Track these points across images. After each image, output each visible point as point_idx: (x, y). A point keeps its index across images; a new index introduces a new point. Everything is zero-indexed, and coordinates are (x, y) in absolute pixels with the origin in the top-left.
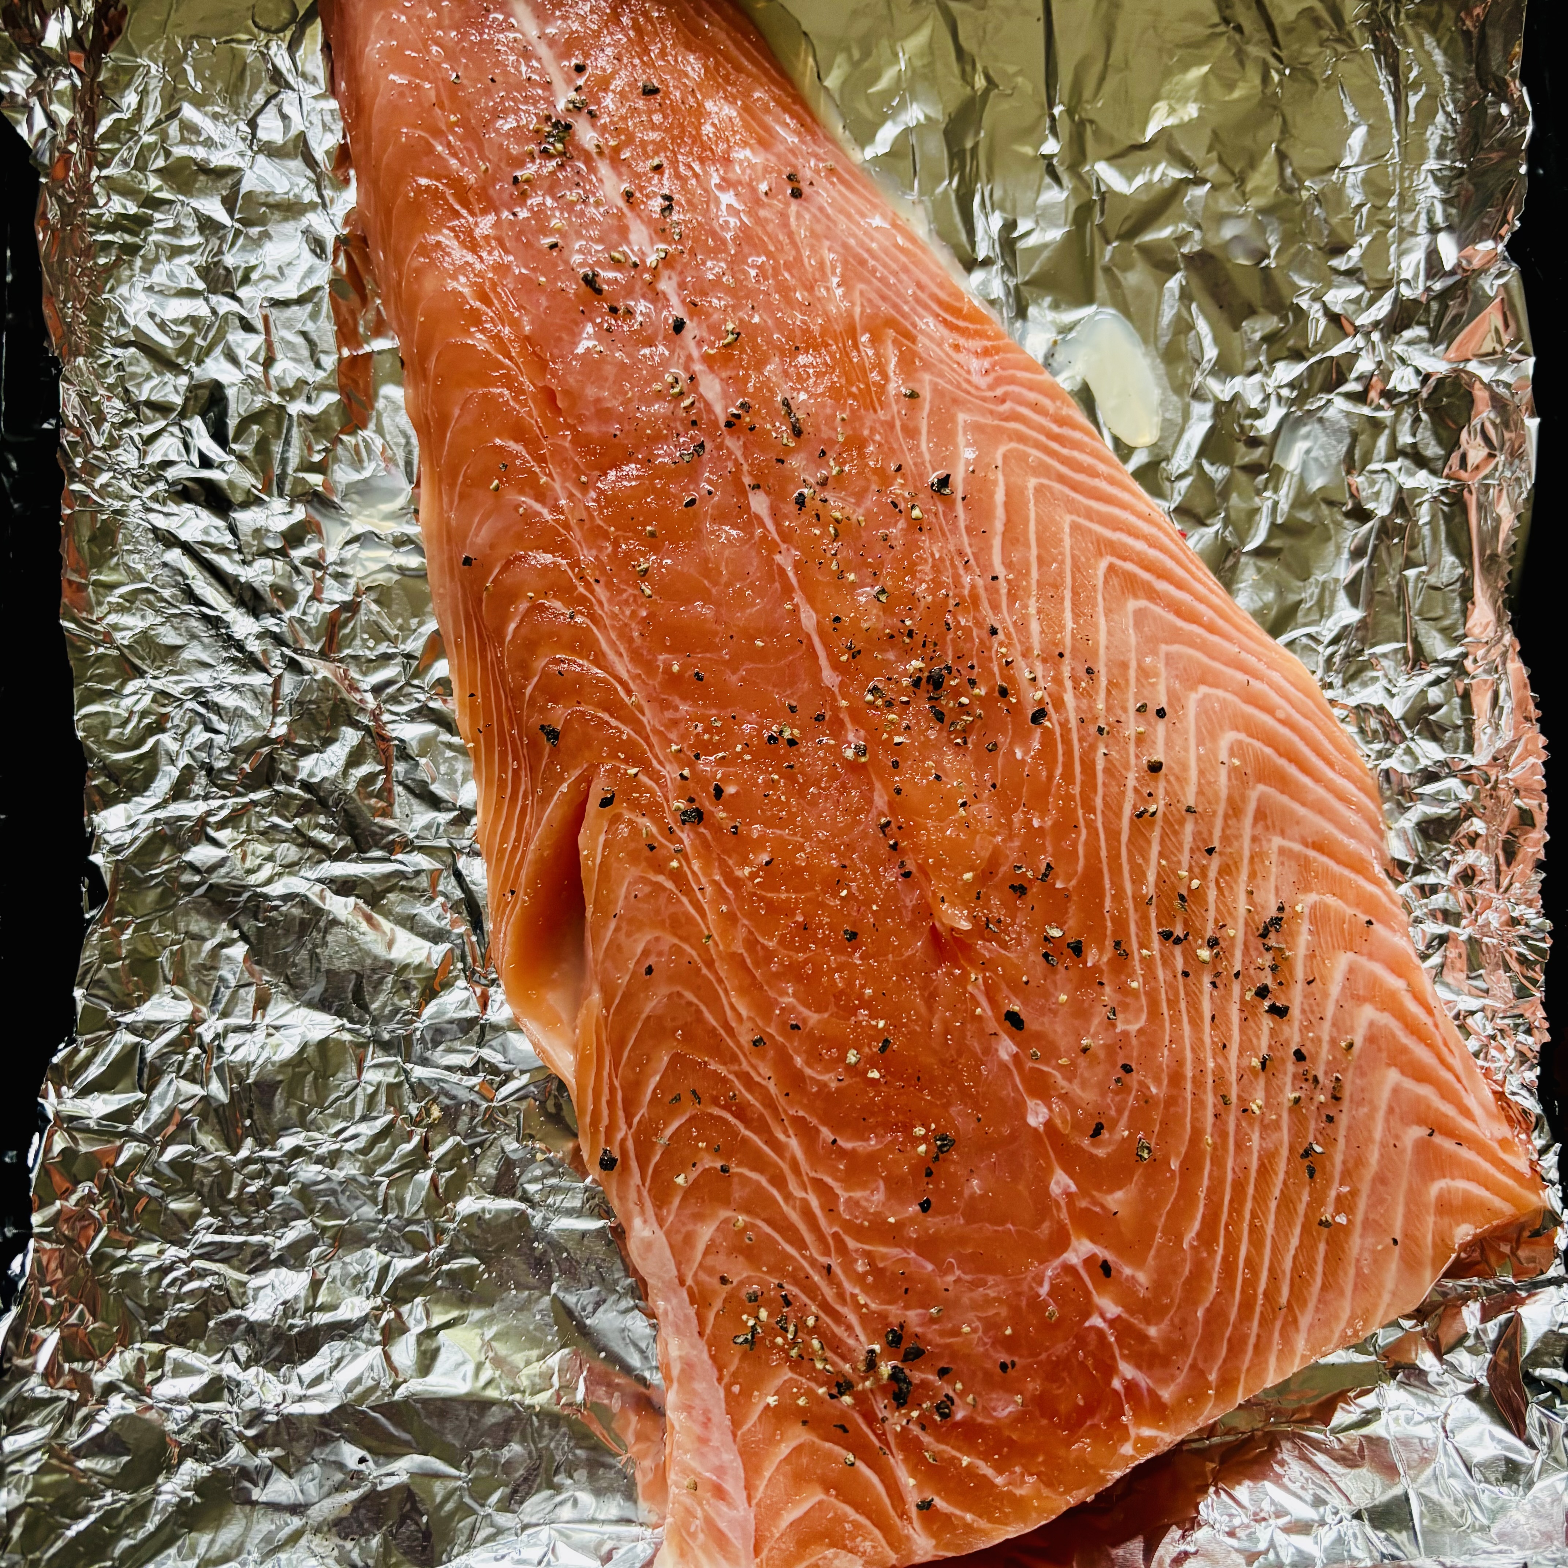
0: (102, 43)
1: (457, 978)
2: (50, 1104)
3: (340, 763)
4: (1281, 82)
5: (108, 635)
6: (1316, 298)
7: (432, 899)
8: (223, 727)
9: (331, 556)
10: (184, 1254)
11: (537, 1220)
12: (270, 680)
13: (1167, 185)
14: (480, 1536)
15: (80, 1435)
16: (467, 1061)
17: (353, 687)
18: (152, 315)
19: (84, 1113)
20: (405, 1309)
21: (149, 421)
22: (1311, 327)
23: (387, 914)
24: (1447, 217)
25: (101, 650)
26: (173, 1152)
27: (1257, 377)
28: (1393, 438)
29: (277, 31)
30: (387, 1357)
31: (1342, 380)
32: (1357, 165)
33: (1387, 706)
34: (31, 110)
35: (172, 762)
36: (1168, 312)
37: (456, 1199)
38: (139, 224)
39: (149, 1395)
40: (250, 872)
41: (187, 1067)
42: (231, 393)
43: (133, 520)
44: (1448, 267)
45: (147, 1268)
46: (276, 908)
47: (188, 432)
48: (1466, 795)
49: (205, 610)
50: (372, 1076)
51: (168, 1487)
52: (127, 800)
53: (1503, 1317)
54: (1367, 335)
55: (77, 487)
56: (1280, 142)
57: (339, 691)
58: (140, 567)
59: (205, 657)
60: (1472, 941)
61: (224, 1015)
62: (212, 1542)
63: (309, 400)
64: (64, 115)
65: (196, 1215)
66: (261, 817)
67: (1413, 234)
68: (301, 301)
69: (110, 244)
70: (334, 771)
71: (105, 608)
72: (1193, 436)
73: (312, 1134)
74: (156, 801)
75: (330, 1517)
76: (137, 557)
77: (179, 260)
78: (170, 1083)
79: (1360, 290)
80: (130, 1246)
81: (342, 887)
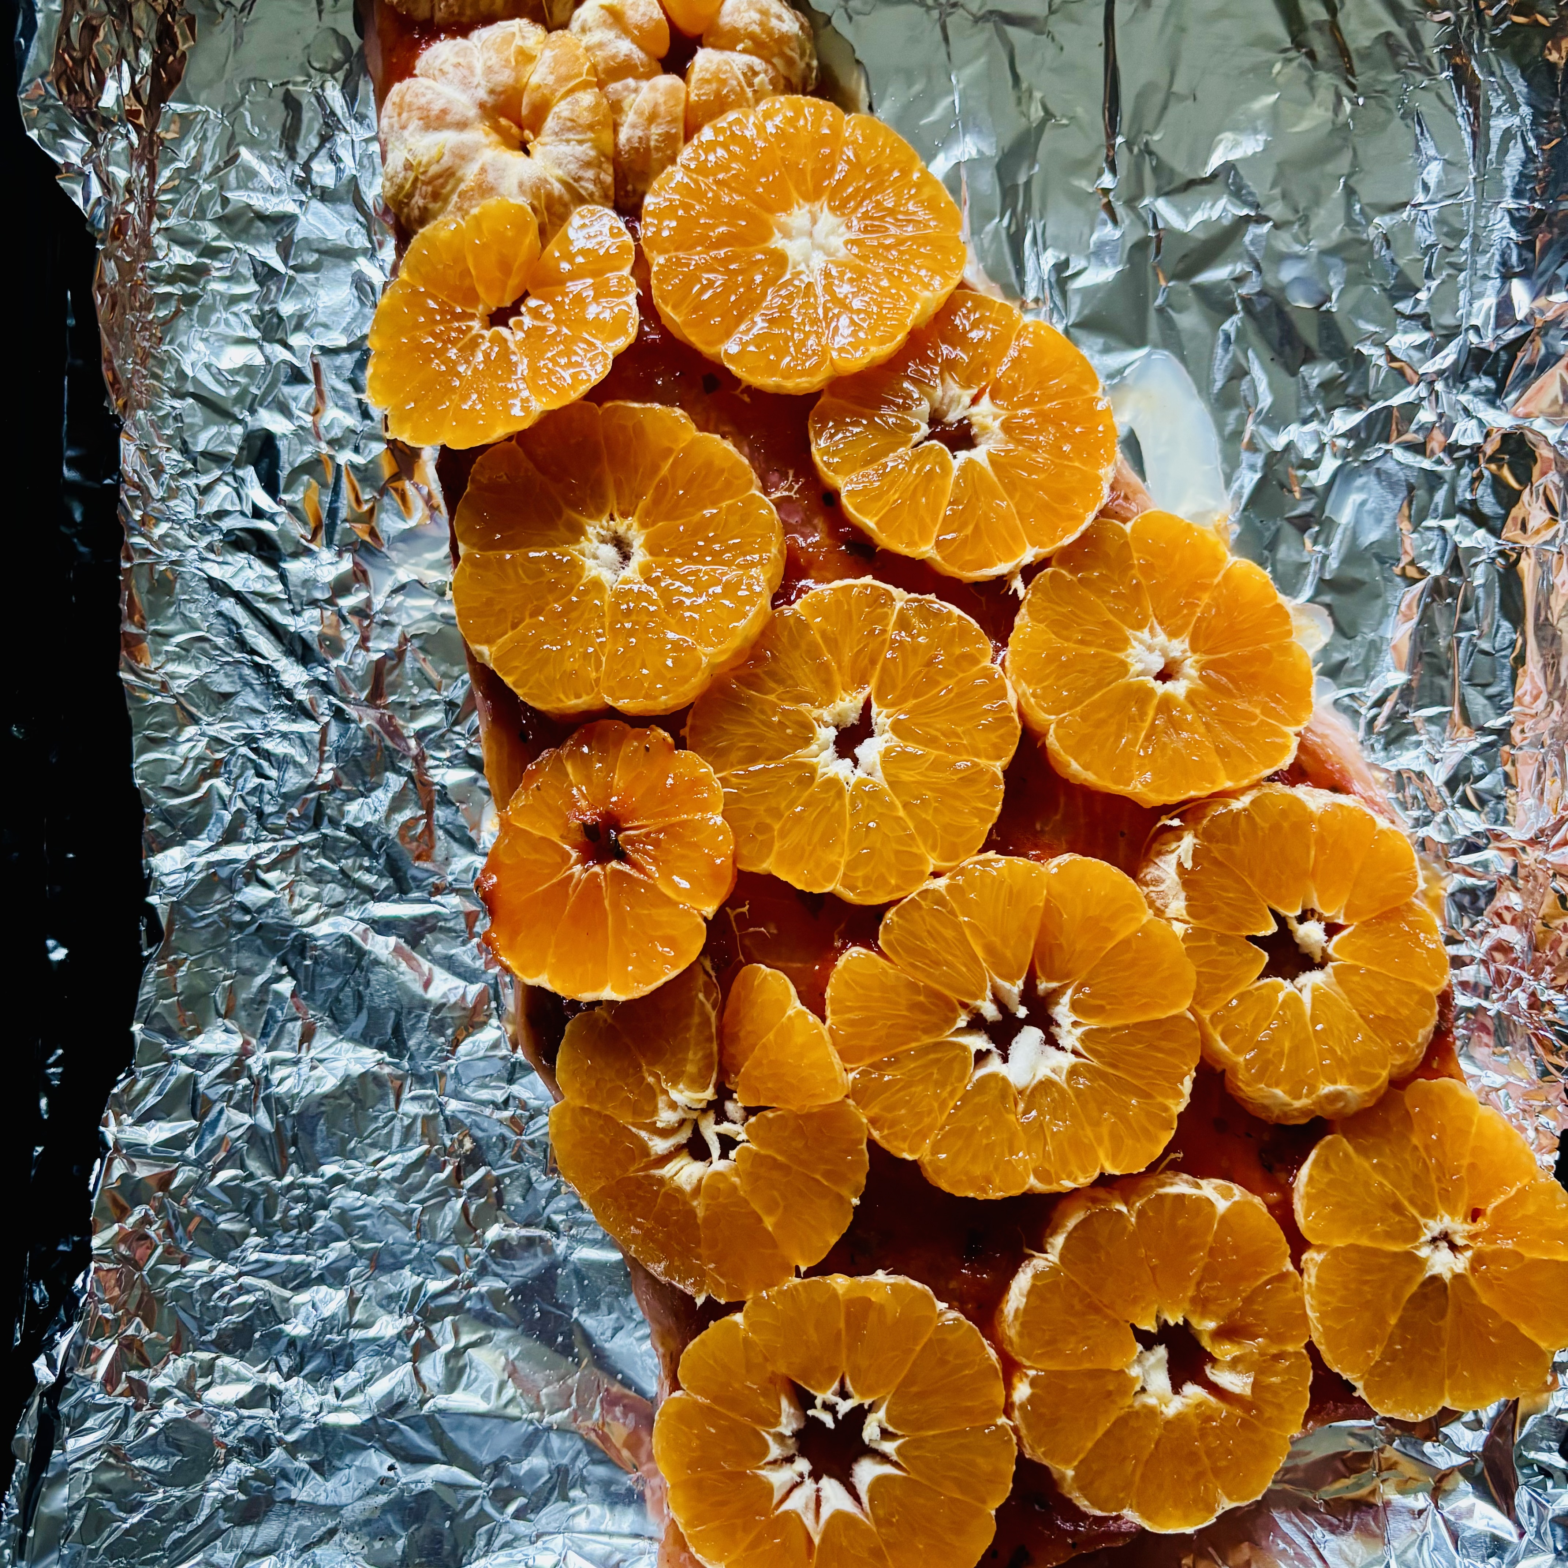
0: (161, 94)
1: (489, 1016)
2: (110, 1132)
3: (383, 809)
4: (1353, 112)
5: (164, 684)
6: (1381, 343)
7: (468, 940)
8: (273, 773)
9: (378, 603)
10: (233, 1270)
11: (561, 1246)
12: (317, 728)
13: (1226, 222)
14: (497, 1543)
15: (137, 1436)
16: (500, 1096)
17: (397, 734)
18: (208, 366)
19: (142, 1141)
20: (435, 1328)
21: (206, 471)
22: (1373, 372)
23: (427, 953)
24: (1521, 261)
25: (158, 699)
26: (223, 1176)
27: (1314, 425)
28: (1453, 492)
29: (332, 72)
30: (417, 1373)
31: (1402, 429)
32: (1431, 202)
33: (1428, 772)
34: (86, 178)
35: (225, 807)
36: (1221, 362)
37: (485, 1225)
38: (198, 272)
39: (199, 1401)
40: (297, 912)
41: (237, 1097)
42: (282, 445)
43: (187, 570)
44: (1520, 316)
45: (199, 1282)
46: (320, 948)
47: (241, 481)
49: (257, 659)
50: (410, 1108)
51: (216, 1485)
52: (182, 843)
54: (1432, 383)
55: (137, 540)
56: (1349, 176)
57: (382, 739)
58: (196, 616)
59: (257, 704)
60: (1501, 1018)
61: (272, 1047)
62: (255, 1535)
63: (357, 450)
64: (121, 175)
65: (245, 1235)
66: (309, 858)
67: (1485, 277)
68: (349, 349)
69: (170, 295)
70: (377, 817)
71: (162, 658)
72: (1242, 487)
73: (352, 1162)
74: (208, 844)
75: (362, 1518)
76: (192, 606)
77: (235, 309)
78: (221, 1112)
79: (1426, 336)
80: (184, 1263)
81: (383, 926)
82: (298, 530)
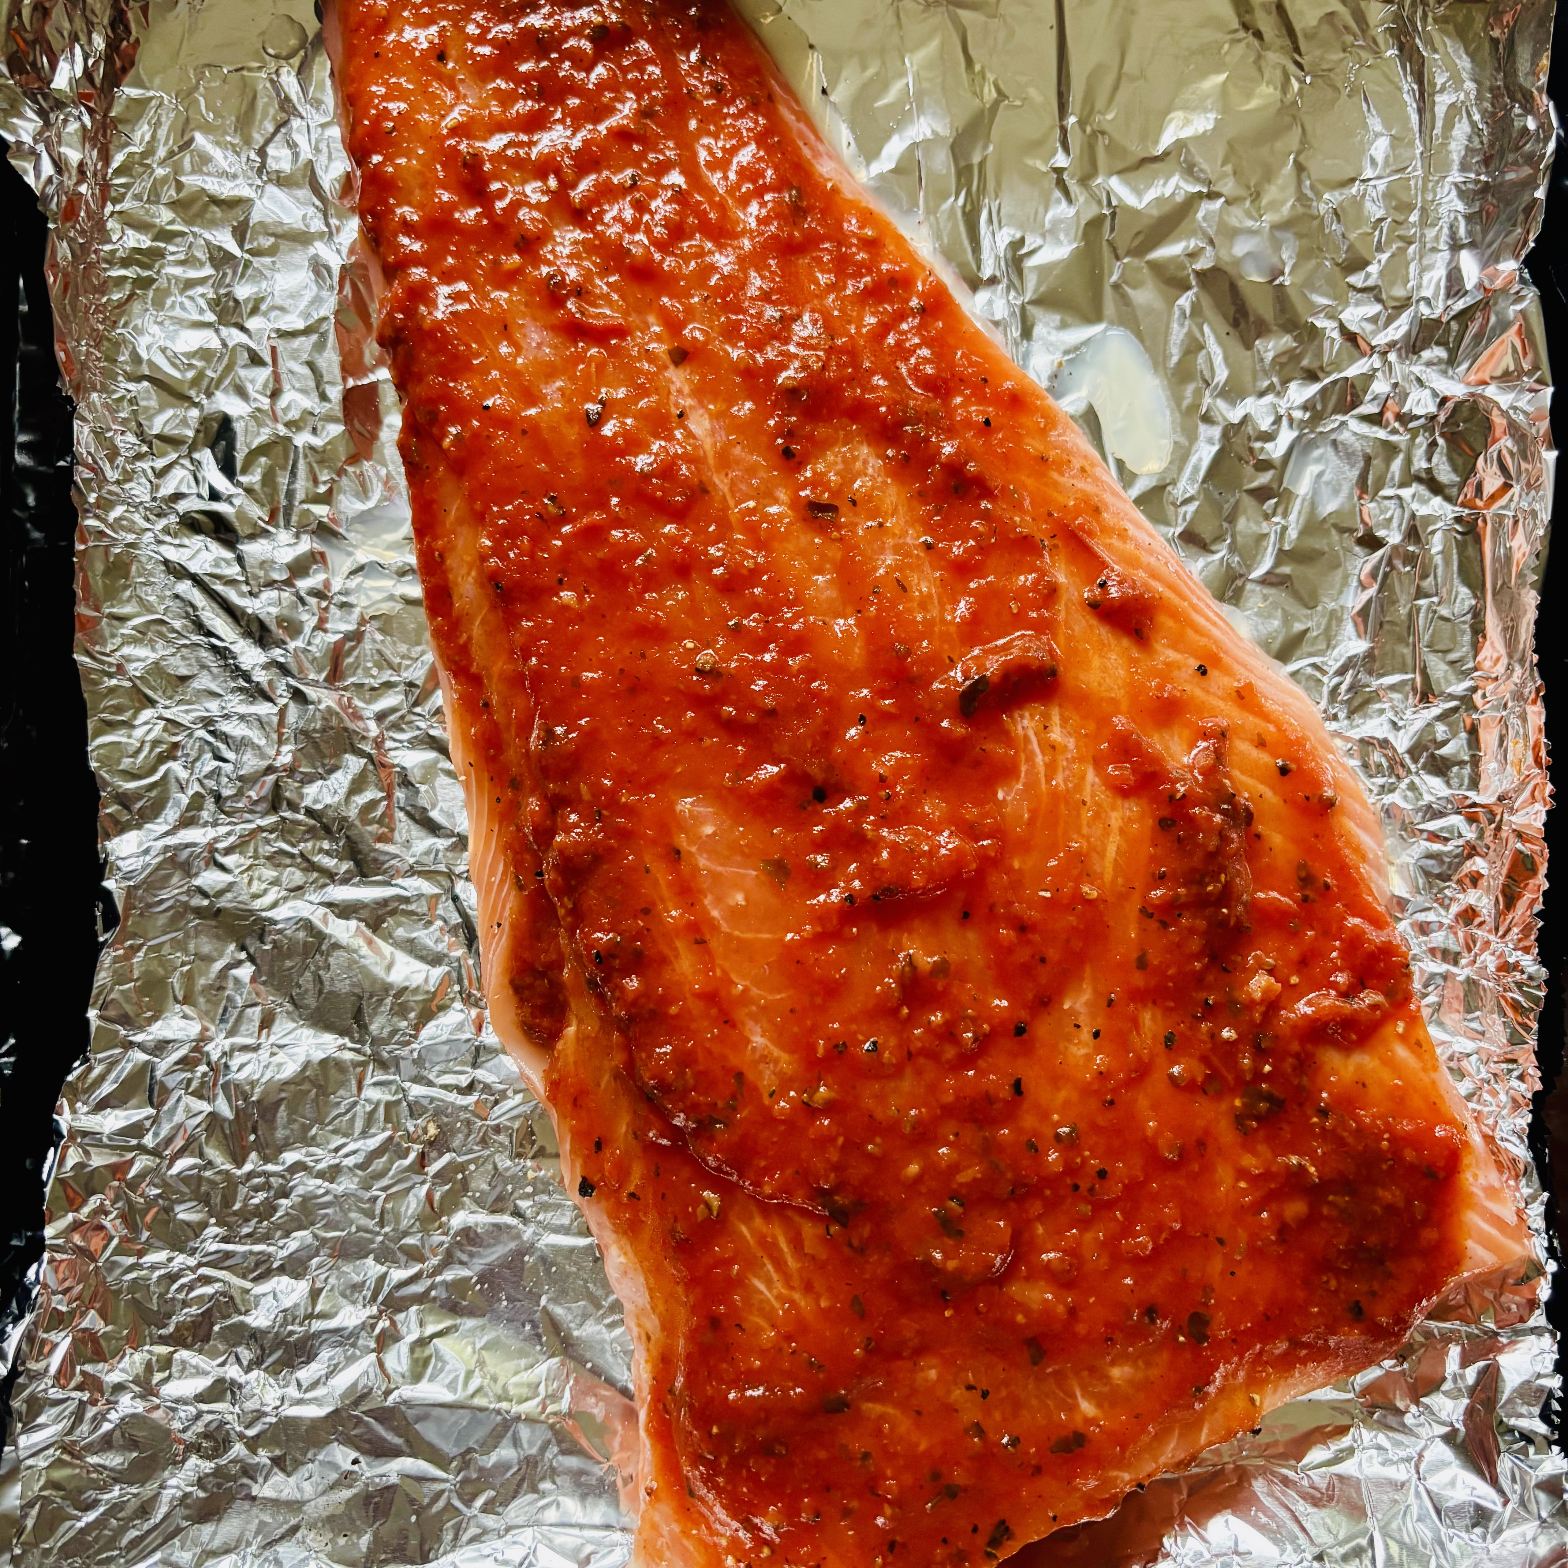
0: (114, 79)
1: (453, 1000)
2: (64, 1120)
3: (343, 791)
4: (1301, 90)
5: (120, 667)
6: (1332, 315)
7: (430, 923)
8: (230, 755)
9: (337, 585)
10: (192, 1262)
11: (528, 1233)
12: (275, 710)
13: (1179, 199)
14: (465, 1538)
15: (91, 1433)
16: (464, 1081)
17: (357, 716)
18: (163, 350)
19: (97, 1129)
20: (400, 1317)
21: (163, 455)
22: (1327, 344)
23: (388, 937)
24: (1470, 233)
25: (114, 682)
26: (181, 1164)
27: (1269, 398)
28: (1408, 461)
29: (287, 58)
30: (381, 1364)
31: (1356, 403)
32: (1379, 178)
33: (1391, 739)
34: (38, 156)
35: (182, 789)
36: (1177, 334)
37: (450, 1213)
38: (152, 257)
39: (157, 1395)
40: (256, 896)
41: (195, 1084)
42: (238, 427)
43: (143, 553)
44: (1469, 286)
45: (157, 1274)
46: (280, 932)
47: (198, 464)
48: (1470, 833)
49: (214, 641)
50: (372, 1094)
51: (173, 1482)
52: (139, 827)
53: (1482, 1364)
54: (1384, 354)
55: (91, 522)
56: (1298, 154)
57: (341, 720)
58: (152, 599)
59: (214, 687)
60: (1470, 982)
61: (231, 1033)
62: (215, 1533)
63: (314, 431)
64: (73, 155)
65: (204, 1225)
66: (268, 842)
67: (1434, 250)
68: (307, 332)
69: (125, 278)
70: (336, 799)
71: (118, 641)
72: (1200, 460)
73: (313, 1149)
74: (166, 828)
75: (325, 1514)
76: (149, 589)
77: (190, 293)
78: (179, 1100)
79: (1377, 308)
80: (141, 1254)
81: (344, 911)
82: (257, 512)
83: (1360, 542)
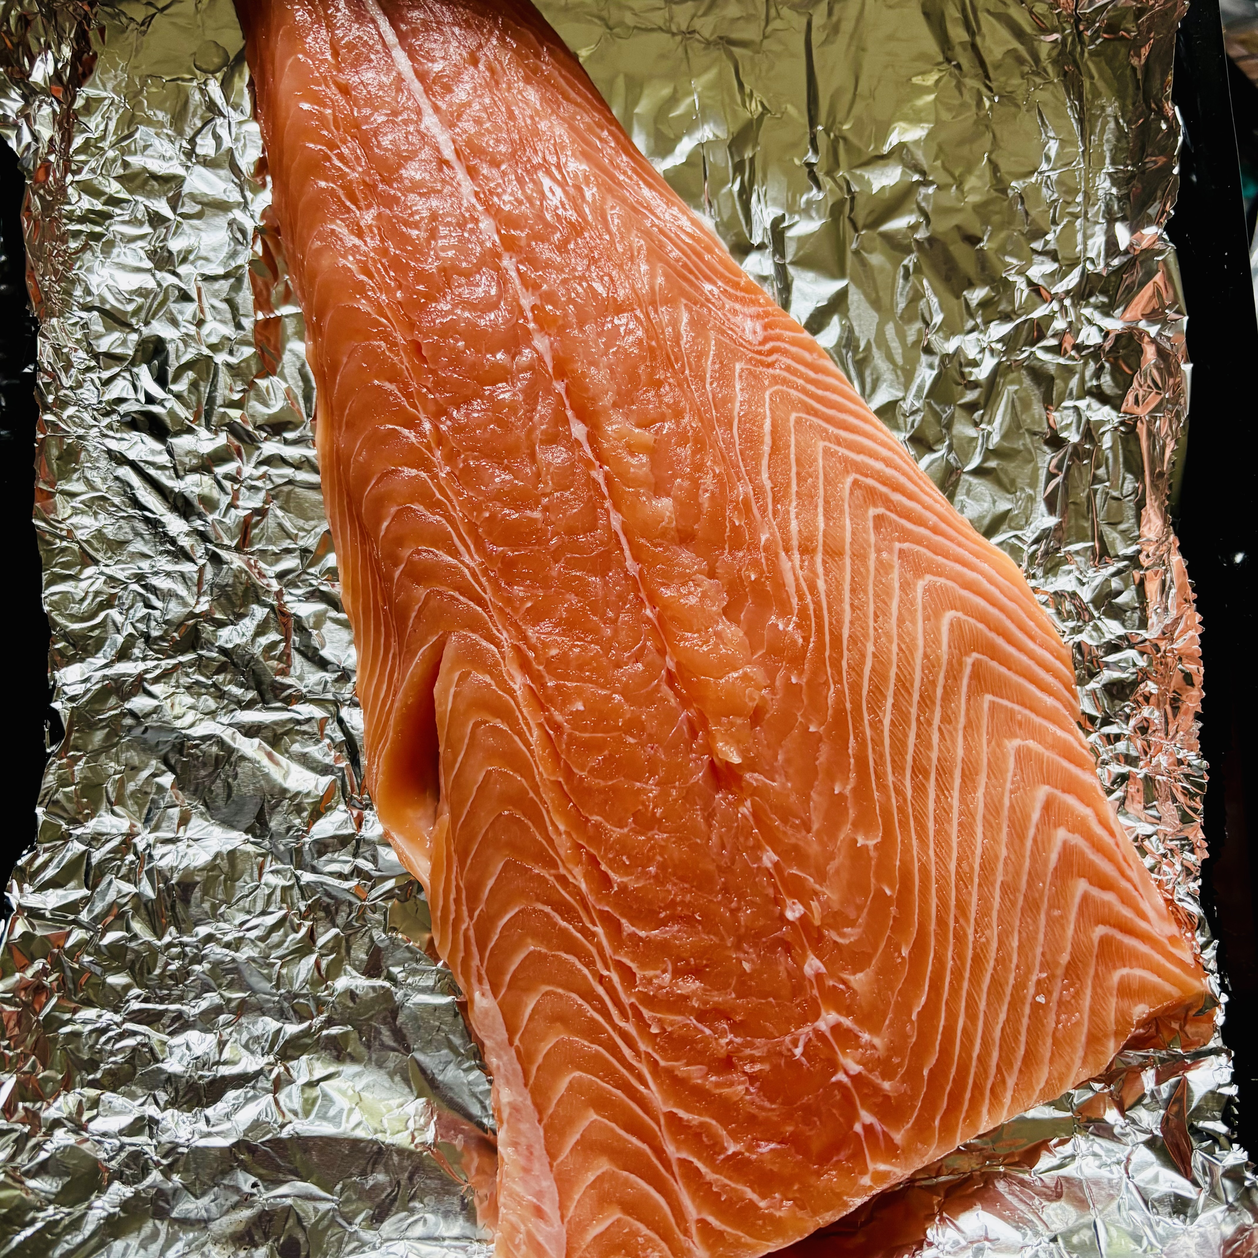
0: (77, 80)
1: (338, 803)
2: (14, 897)
3: (250, 634)
4: (991, 107)
5: (70, 531)
6: (1021, 272)
7: (319, 741)
8: (159, 604)
9: (246, 473)
10: (118, 1018)
11: (399, 995)
12: (196, 568)
13: (902, 186)
14: (348, 1249)
15: (30, 1160)
16: (347, 869)
17: (262, 575)
18: (109, 288)
19: (41, 905)
20: (292, 1065)
21: (107, 368)
22: (1017, 295)
23: (286, 751)
24: (1121, 209)
25: (65, 544)
26: (111, 937)
27: (975, 335)
29: (213, 73)
30: (277, 1102)
31: (1042, 336)
32: (1053, 170)
33: (1078, 592)
34: (19, 128)
35: (118, 631)
36: (903, 287)
37: (335, 977)
38: (103, 217)
39: (86, 1130)
40: (177, 718)
41: (124, 870)
42: (171, 348)
43: (92, 443)
44: (1122, 248)
45: (88, 1028)
46: (197, 746)
47: (136, 376)
48: (1142, 662)
49: (147, 513)
50: (270, 880)
51: (98, 1203)
52: (82, 660)
53: (1173, 1080)
54: (1061, 301)
55: (49, 417)
56: (991, 153)
57: (249, 577)
58: (97, 480)
59: (146, 550)
60: (1148, 780)
61: (154, 829)
63: (231, 353)
64: (46, 132)
65: (128, 988)
66: (187, 675)
67: (1097, 223)
68: (226, 276)
69: (80, 232)
70: (244, 640)
71: (68, 511)
72: (923, 382)
73: (222, 925)
74: (104, 661)
75: (229, 1230)
76: (95, 473)
77: (133, 246)
78: (110, 882)
79: (1056, 266)
80: (75, 1011)
81: (250, 731)
82: (183, 413)
83: (1047, 442)
